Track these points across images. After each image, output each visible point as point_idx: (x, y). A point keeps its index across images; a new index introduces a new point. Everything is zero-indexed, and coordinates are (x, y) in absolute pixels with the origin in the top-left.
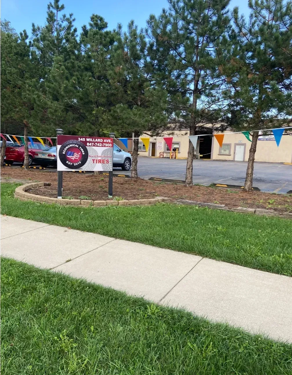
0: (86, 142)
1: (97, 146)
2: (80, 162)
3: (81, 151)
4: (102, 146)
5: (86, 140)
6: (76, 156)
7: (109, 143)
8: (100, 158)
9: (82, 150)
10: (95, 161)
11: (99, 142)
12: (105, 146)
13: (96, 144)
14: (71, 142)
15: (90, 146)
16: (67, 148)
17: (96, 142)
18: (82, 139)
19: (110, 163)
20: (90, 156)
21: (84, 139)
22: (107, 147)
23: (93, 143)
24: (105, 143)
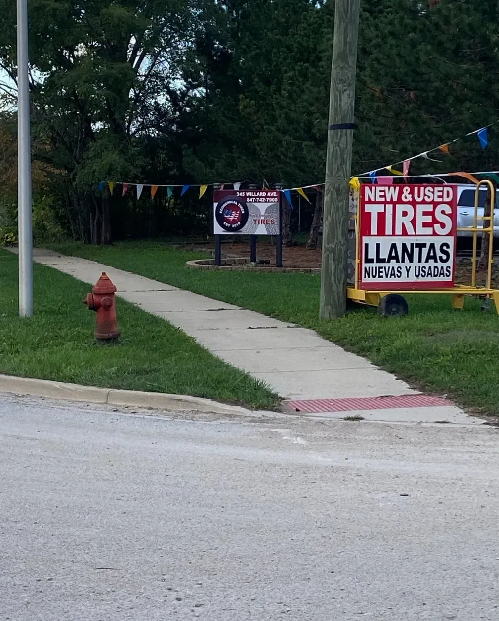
0: (246, 197)
1: (259, 202)
2: (239, 223)
3: (240, 208)
4: (266, 202)
5: (245, 194)
6: (234, 216)
7: (275, 197)
8: (262, 218)
9: (241, 207)
10: (257, 222)
11: (262, 197)
12: (269, 202)
13: (258, 199)
14: (229, 199)
15: (250, 202)
16: (224, 205)
17: (258, 197)
18: (241, 195)
19: (276, 223)
20: (251, 215)
21: (243, 193)
22: (272, 202)
23: (254, 199)
24: (269, 197)
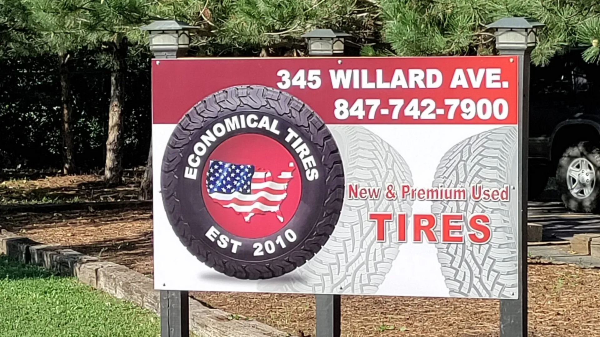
1: (404, 120)
2: (292, 236)
3: (296, 156)
4: (442, 120)
5: (326, 78)
6: (262, 195)
7: (493, 95)
8: (422, 207)
9: (303, 150)
10: (392, 227)
12: (459, 120)
13: (399, 103)
14: (233, 103)
15: (353, 120)
16: (209, 138)
17: (398, 93)
18: (300, 80)
19: (499, 237)
20: (354, 192)
21: (314, 74)
22: (476, 121)
23: (376, 103)
24: (460, 93)
